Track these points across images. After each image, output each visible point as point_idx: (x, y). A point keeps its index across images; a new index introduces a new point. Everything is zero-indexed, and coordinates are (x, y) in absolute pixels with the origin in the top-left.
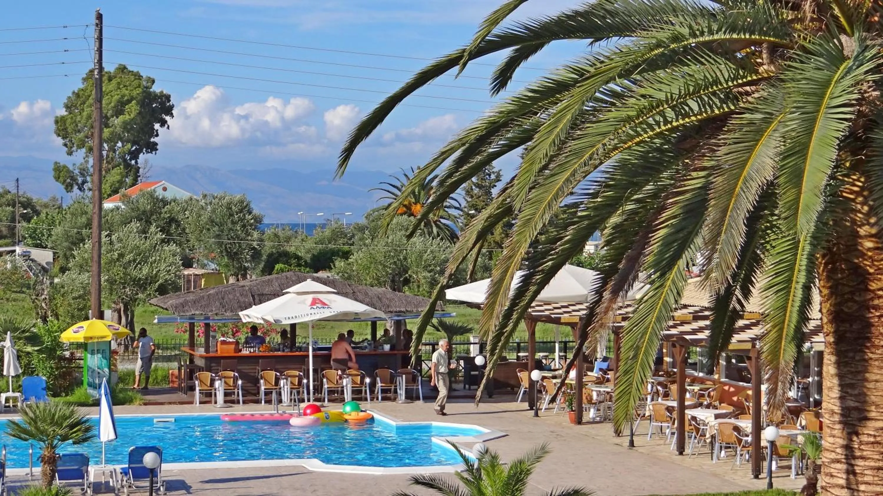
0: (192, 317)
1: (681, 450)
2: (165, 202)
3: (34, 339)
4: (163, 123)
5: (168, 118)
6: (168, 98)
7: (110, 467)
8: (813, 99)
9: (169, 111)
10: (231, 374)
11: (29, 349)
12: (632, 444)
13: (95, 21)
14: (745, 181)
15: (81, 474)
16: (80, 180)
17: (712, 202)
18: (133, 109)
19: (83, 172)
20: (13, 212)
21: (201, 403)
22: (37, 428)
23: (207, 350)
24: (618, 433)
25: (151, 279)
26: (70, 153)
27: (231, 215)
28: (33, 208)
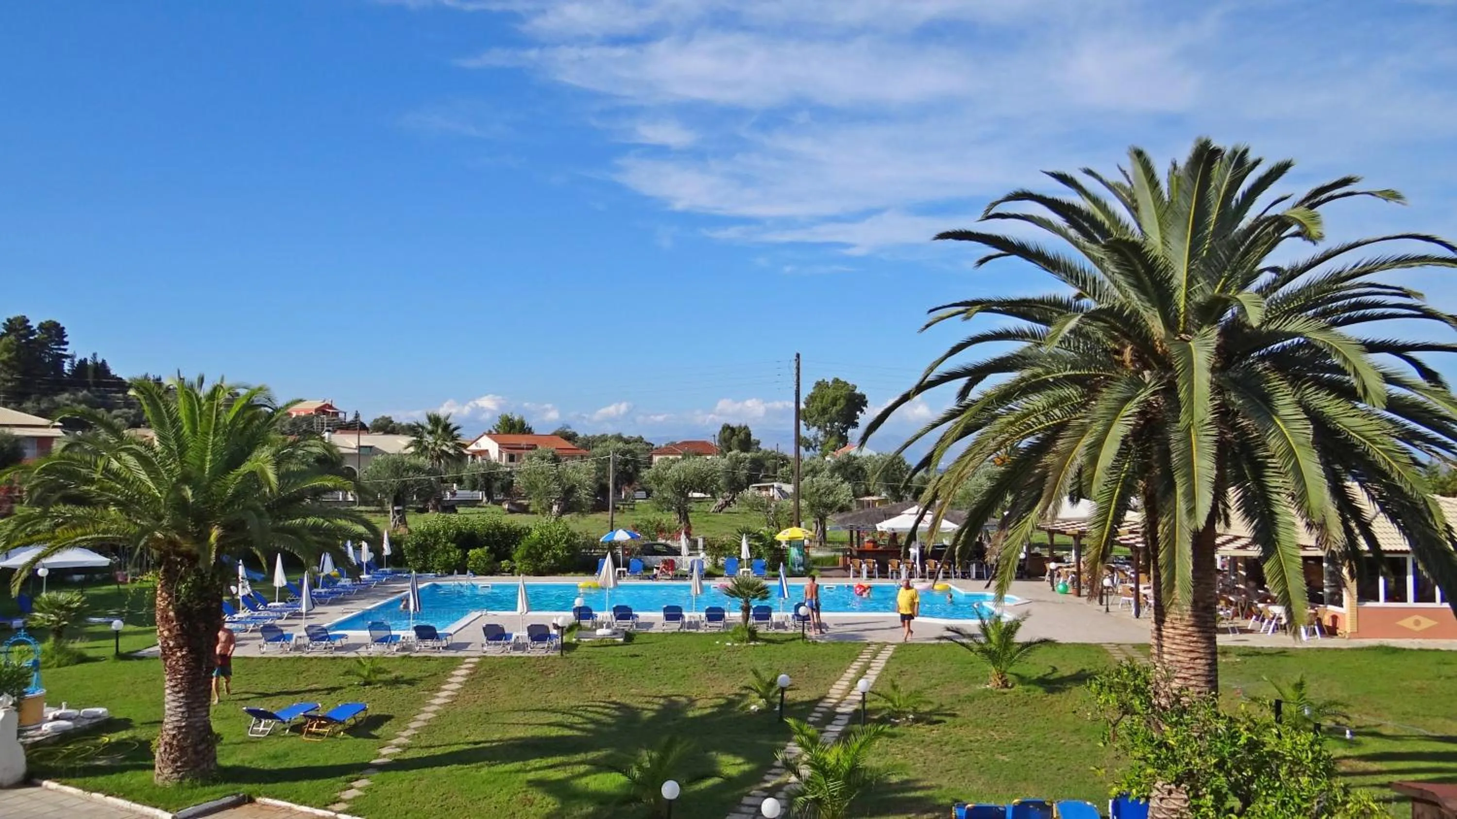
0: (851, 527)
1: (1138, 614)
2: (855, 458)
3: (760, 538)
4: (862, 411)
5: (864, 408)
6: (864, 397)
7: (785, 614)
8: (1114, 411)
9: (865, 404)
10: (872, 561)
11: (757, 544)
12: (1107, 610)
13: (795, 358)
14: (1072, 460)
15: (768, 617)
16: (814, 445)
17: (1050, 473)
18: (842, 402)
19: (816, 439)
20: (776, 463)
21: (854, 577)
22: (739, 590)
23: (858, 546)
24: (1101, 602)
25: (834, 503)
26: (808, 429)
27: (893, 466)
28: (787, 460)
